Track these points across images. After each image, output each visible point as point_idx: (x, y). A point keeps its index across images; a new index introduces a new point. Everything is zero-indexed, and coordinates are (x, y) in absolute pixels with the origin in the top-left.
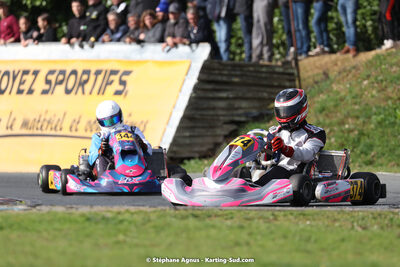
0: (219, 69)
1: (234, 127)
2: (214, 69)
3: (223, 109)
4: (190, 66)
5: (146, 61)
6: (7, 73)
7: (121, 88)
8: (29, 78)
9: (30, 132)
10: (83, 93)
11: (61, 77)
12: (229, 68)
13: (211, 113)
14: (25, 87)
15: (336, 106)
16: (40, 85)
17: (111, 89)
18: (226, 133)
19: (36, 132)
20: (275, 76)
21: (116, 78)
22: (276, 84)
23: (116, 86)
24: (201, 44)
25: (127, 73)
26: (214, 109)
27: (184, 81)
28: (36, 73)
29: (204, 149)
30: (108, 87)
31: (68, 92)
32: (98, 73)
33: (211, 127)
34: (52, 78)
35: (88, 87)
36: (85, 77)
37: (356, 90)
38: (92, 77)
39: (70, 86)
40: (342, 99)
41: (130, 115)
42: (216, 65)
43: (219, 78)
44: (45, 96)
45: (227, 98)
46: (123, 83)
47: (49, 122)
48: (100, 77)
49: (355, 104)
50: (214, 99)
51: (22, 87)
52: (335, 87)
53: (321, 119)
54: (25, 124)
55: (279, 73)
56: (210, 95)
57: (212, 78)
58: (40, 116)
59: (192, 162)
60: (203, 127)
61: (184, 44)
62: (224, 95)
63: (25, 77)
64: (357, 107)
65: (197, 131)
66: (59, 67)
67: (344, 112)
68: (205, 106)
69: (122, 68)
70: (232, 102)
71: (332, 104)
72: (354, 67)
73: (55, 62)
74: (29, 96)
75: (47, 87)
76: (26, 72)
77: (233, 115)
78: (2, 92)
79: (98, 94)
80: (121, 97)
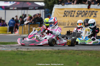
6: (68, 11)
7: (95, 15)
8: (73, 13)
10: (86, 17)
11: (81, 13)
14: (72, 15)
19: (74, 26)
21: (94, 13)
25: (97, 12)
28: (75, 11)
30: (92, 15)
31: (82, 16)
32: (90, 12)
34: (79, 13)
35: (87, 15)
36: (86, 13)
38: (88, 13)
41: (97, 22)
51: (71, 15)
54: (72, 24)
58: (75, 22)
63: (72, 12)
66: (80, 10)
69: (95, 11)
74: (73, 17)
75: (77, 15)
76: (72, 11)
78: (67, 16)
79: (89, 17)
80: (95, 18)
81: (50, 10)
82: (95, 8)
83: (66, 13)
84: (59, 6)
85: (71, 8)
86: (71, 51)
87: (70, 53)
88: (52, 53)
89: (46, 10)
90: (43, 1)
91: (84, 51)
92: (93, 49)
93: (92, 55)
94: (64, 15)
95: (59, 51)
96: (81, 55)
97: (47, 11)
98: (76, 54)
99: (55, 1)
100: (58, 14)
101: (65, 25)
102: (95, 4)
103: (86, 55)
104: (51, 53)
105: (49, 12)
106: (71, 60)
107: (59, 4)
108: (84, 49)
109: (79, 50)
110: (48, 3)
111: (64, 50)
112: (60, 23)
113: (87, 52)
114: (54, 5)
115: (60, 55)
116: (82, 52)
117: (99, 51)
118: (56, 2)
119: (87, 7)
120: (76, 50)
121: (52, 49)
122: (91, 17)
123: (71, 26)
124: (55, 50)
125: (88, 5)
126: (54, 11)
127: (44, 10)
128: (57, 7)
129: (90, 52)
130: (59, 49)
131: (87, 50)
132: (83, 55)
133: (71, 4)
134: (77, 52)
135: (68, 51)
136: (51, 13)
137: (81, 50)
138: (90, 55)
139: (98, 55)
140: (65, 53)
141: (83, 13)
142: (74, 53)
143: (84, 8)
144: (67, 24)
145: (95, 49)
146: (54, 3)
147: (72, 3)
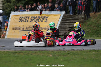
0: (67, 16)
1: (70, 29)
2: (66, 16)
3: (67, 25)
4: (61, 16)
5: (52, 15)
6: (23, 17)
7: (46, 20)
8: (27, 18)
9: (27, 30)
11: (34, 18)
12: (69, 16)
13: (65, 25)
14: (27, 20)
15: (92, 24)
16: (29, 20)
17: (44, 21)
18: (68, 30)
19: (29, 30)
20: (79, 17)
21: (45, 18)
22: (79, 19)
23: (45, 20)
24: (63, 11)
25: (48, 17)
26: (66, 25)
27: (59, 19)
28: (29, 17)
29: (64, 33)
30: (44, 20)
32: (42, 17)
33: (65, 29)
34: (32, 18)
35: (39, 20)
36: (39, 18)
37: (96, 20)
38: (40, 18)
39: (36, 20)
40: (93, 23)
41: (48, 26)
42: (66, 15)
43: (67, 18)
44: (30, 22)
45: (69, 22)
46: (47, 19)
47: (31, 28)
48: (42, 18)
49: (96, 23)
50: (66, 23)
51: (26, 20)
52: (92, 20)
53: (89, 27)
54: (26, 28)
55: (80, 17)
56: (65, 22)
57: (65, 18)
59: (61, 36)
60: (63, 29)
61: (59, 11)
62: (68, 22)
63: (26, 18)
64: (96, 24)
65: (62, 30)
66: (33, 16)
67: (94, 25)
68: (64, 24)
70: (70, 23)
71: (91, 23)
72: (96, 16)
73: (33, 15)
74: (27, 22)
75: (31, 20)
76: (27, 17)
77: (70, 26)
78: (22, 21)
79: (41, 22)
80: (46, 22)
81: (7, 16)
82: (46, 14)
83: (21, 18)
84: (15, 13)
85: (25, 14)
86: (26, 51)
87: (25, 53)
88: (10, 54)
89: (4, 16)
90: (1, 8)
91: (37, 51)
92: (45, 49)
93: (44, 54)
94: (20, 20)
95: (15, 52)
96: (35, 54)
97: (5, 18)
98: (30, 54)
99: (11, 9)
100: (15, 19)
101: (21, 29)
102: (46, 11)
103: (39, 55)
104: (8, 53)
105: (6, 18)
106: (26, 59)
107: (15, 11)
108: (37, 49)
109: (33, 51)
110: (6, 11)
111: (20, 51)
112: (16, 27)
113: (39, 52)
114: (11, 12)
115: (16, 55)
116: (35, 52)
117: (50, 51)
118: (13, 9)
119: (39, 13)
120: (30, 50)
121: (10, 50)
122: (43, 21)
123: (26, 30)
124: (12, 51)
125: (40, 12)
126: (10, 17)
127: (2, 17)
128: (13, 13)
129: (43, 52)
130: (15, 50)
131: (39, 51)
132: (36, 55)
133: (25, 11)
134: (31, 52)
135: (23, 52)
136: (8, 19)
137: (34, 51)
138: (42, 54)
139: (49, 54)
140: (20, 53)
141: (36, 18)
142: (28, 53)
143: (36, 14)
144: (22, 28)
145: (47, 50)
146: (11, 10)
147: (27, 10)
